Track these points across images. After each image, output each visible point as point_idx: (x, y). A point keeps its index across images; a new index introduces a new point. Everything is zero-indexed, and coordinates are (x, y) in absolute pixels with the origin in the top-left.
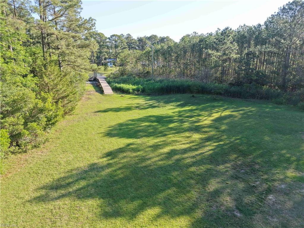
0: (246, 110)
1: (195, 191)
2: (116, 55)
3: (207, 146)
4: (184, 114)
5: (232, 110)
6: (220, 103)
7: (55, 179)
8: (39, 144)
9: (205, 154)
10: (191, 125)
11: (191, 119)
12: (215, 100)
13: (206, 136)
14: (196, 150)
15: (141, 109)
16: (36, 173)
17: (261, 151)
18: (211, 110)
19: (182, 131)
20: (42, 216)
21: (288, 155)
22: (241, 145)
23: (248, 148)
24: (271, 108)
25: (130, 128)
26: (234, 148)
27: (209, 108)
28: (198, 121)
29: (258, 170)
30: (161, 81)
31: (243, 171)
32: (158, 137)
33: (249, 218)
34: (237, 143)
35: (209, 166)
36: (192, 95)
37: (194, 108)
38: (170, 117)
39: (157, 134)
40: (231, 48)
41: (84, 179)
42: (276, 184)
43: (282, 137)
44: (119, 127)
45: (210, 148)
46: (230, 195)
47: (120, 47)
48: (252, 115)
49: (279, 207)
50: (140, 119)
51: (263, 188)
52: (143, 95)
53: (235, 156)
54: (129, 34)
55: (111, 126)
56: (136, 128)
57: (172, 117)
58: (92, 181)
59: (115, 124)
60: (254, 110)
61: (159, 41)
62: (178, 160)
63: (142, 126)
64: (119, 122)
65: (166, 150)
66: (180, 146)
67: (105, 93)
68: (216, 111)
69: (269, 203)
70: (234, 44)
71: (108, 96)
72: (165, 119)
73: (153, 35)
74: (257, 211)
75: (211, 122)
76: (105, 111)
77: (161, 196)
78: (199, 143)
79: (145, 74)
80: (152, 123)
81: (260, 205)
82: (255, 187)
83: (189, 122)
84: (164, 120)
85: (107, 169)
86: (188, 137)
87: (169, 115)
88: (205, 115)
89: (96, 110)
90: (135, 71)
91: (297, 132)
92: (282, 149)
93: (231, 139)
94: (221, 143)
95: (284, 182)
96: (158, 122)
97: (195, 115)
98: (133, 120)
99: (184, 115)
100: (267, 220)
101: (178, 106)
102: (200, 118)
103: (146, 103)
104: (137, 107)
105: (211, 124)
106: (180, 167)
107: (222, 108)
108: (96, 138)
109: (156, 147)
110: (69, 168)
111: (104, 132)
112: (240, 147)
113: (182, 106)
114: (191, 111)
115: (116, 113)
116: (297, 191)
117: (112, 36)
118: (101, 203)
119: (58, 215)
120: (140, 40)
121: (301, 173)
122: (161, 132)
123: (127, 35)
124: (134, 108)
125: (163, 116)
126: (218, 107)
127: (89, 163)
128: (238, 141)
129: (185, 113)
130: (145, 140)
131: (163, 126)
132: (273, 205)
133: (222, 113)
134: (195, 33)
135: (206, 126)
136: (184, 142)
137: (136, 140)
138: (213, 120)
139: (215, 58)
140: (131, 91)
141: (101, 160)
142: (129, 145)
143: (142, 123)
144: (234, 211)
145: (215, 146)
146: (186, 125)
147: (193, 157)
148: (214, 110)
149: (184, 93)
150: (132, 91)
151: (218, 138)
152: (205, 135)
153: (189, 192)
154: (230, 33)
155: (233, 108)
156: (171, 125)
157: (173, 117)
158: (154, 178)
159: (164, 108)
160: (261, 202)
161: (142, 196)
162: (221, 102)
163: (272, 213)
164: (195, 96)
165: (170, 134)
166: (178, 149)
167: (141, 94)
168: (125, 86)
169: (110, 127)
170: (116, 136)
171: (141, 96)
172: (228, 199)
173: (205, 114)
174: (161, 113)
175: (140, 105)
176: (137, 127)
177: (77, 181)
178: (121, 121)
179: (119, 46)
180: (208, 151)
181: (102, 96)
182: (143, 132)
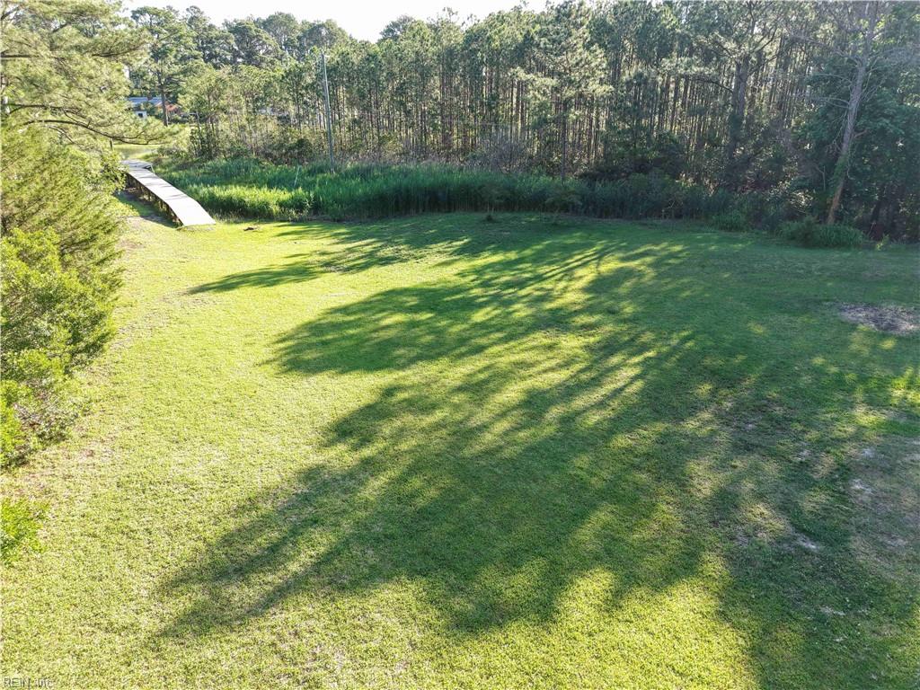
0: (659, 251)
1: (668, 503)
2: (160, 82)
3: (617, 367)
4: (496, 278)
5: (621, 255)
6: (575, 235)
7: (214, 541)
8: (62, 428)
9: (627, 390)
10: (534, 309)
11: (523, 292)
12: (556, 228)
13: (597, 338)
14: (595, 382)
15: (348, 269)
16: (122, 532)
17: (765, 366)
18: (564, 259)
19: (521, 329)
20: (254, 673)
21: (834, 369)
22: (704, 352)
23: (727, 361)
24: (718, 242)
25: (353, 335)
26: (692, 367)
27: (556, 254)
28: (547, 297)
29: (785, 418)
30: (364, 174)
31: (750, 425)
32: (462, 355)
33: (841, 549)
34: (690, 349)
35: (660, 427)
36: (484, 216)
37: (512, 255)
38: (458, 290)
39: (455, 348)
40: (588, 63)
41: (316, 522)
42: (850, 449)
43: (791, 322)
44: (314, 334)
45: (632, 372)
46: (760, 497)
47: (174, 53)
48: (681, 264)
49: (890, 506)
50: (365, 303)
51: (826, 465)
52: (319, 221)
53: (707, 387)
54: (195, 8)
55: (284, 336)
56: (374, 335)
57: (465, 290)
58: (347, 526)
59: (293, 325)
60: (680, 252)
61: (304, 36)
62: (566, 420)
63: (388, 327)
64: (306, 321)
65: (512, 393)
66: (545, 375)
67: (186, 223)
68: (580, 260)
69: (862, 502)
70: (595, 51)
71: (200, 231)
72: (449, 299)
73: (280, 14)
74: (848, 527)
75: (588, 296)
76: (226, 285)
77: (586, 534)
78: (591, 362)
79: (291, 148)
80: (416, 312)
81: (847, 511)
82: (807, 466)
83: (525, 300)
84: (445, 299)
85: (371, 479)
86: (550, 347)
87: (451, 285)
88: (556, 274)
89: (193, 284)
90: (255, 139)
91: (819, 302)
92: (811, 355)
93: (667, 339)
94: (651, 354)
95: (865, 441)
96: (431, 310)
97: (530, 279)
98: (345, 310)
99: (497, 281)
100: (885, 547)
101: (462, 251)
102: (547, 285)
103: (351, 250)
104: (328, 264)
105: (588, 300)
106: (583, 439)
107: (590, 252)
108: (260, 380)
109: (477, 389)
110: (236, 495)
111: (272, 356)
112: (707, 362)
113: (472, 250)
114: (508, 265)
115: (271, 290)
116: (906, 460)
117: (138, 12)
118: (424, 590)
119: (309, 657)
120: (240, 30)
121: (884, 411)
122: (462, 341)
123: (188, 10)
124: (322, 269)
125: (434, 287)
126: (579, 249)
127: (295, 467)
128: (690, 344)
129: (495, 274)
130: (429, 370)
131: (456, 320)
132: (874, 504)
133: (598, 264)
134: (450, 10)
135: (577, 307)
136: (547, 364)
137: (401, 373)
138: (585, 290)
139: (539, 96)
140: (275, 209)
141: (331, 453)
142: (389, 392)
143: (385, 317)
144: (795, 538)
145: (638, 364)
146: (521, 311)
147: (601, 405)
148: (571, 257)
149: (449, 212)
150: (278, 208)
151: (632, 340)
152: (593, 335)
153: (653, 507)
154: (581, 15)
155: (619, 249)
156: (479, 316)
157: (469, 289)
158: (533, 485)
159: (423, 264)
160: (844, 502)
161: (534, 545)
162: (578, 234)
163: (885, 525)
164: (494, 218)
165: (494, 344)
166: (546, 387)
167: (311, 220)
168: (247, 193)
169: (283, 340)
170: (327, 368)
171: (315, 227)
172: (761, 508)
173: (554, 272)
174: (425, 280)
175: (333, 256)
176: (375, 331)
177: (294, 532)
178: (309, 316)
179: (171, 50)
180: (631, 383)
181: (177, 233)
182: (404, 346)
